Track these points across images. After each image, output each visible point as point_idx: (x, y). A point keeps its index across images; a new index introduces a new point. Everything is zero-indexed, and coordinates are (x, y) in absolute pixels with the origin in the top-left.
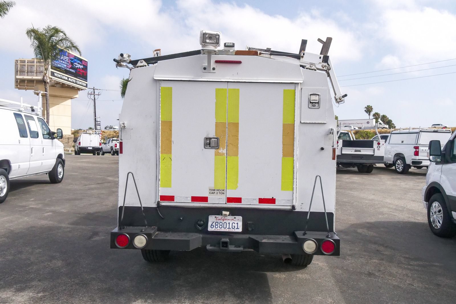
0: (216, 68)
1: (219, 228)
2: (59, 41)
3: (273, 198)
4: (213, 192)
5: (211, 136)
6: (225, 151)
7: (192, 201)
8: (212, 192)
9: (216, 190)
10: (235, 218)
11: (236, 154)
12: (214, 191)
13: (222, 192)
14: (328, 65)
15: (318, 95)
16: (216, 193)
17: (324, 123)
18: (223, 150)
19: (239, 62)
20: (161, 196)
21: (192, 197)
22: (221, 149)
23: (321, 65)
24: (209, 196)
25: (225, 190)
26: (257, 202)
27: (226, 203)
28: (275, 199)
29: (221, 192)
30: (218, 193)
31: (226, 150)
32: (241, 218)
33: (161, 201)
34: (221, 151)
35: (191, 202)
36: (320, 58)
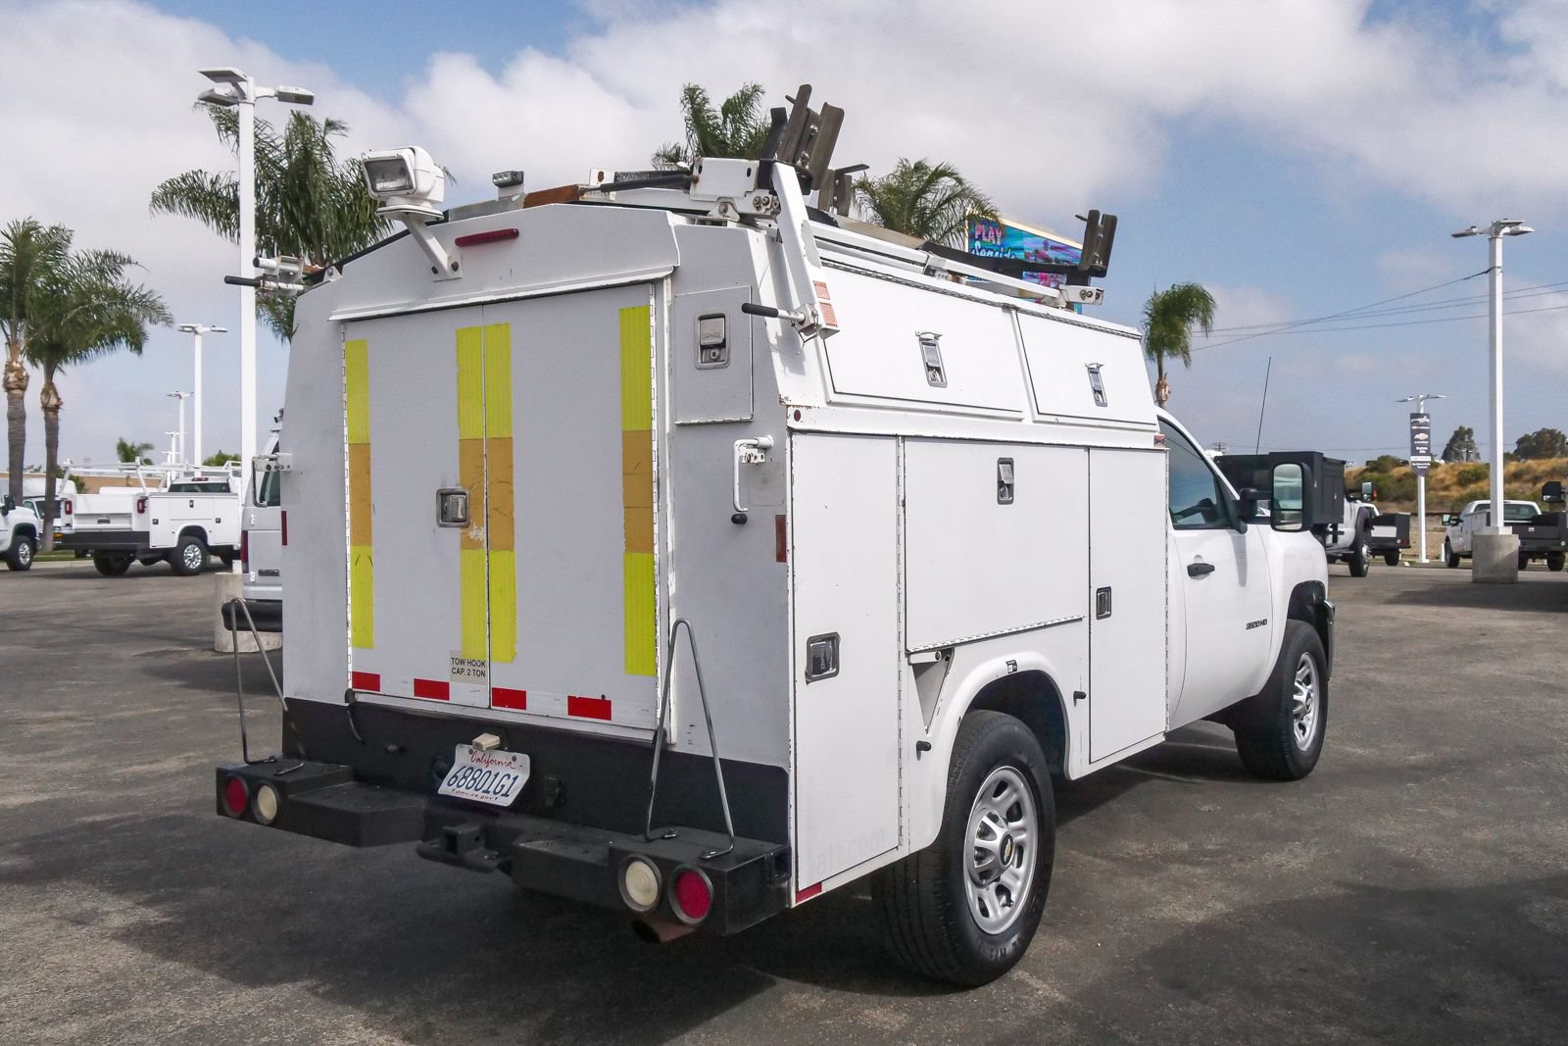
0: (460, 264)
1: (463, 789)
2: (942, 205)
3: (603, 697)
4: (460, 666)
5: (451, 486)
6: (482, 535)
7: (416, 695)
8: (457, 667)
9: (466, 663)
10: (514, 759)
11: (509, 546)
12: (462, 666)
13: (480, 669)
14: (774, 193)
15: (722, 316)
16: (466, 672)
17: (741, 422)
18: (478, 533)
19: (511, 235)
20: (356, 675)
21: (415, 680)
22: (475, 527)
23: (751, 198)
24: (452, 680)
25: (487, 664)
26: (563, 708)
27: (489, 708)
28: (610, 702)
29: (476, 668)
30: (472, 672)
31: (484, 529)
32: (524, 759)
33: (354, 690)
34: (472, 534)
35: (412, 695)
36: (749, 172)
